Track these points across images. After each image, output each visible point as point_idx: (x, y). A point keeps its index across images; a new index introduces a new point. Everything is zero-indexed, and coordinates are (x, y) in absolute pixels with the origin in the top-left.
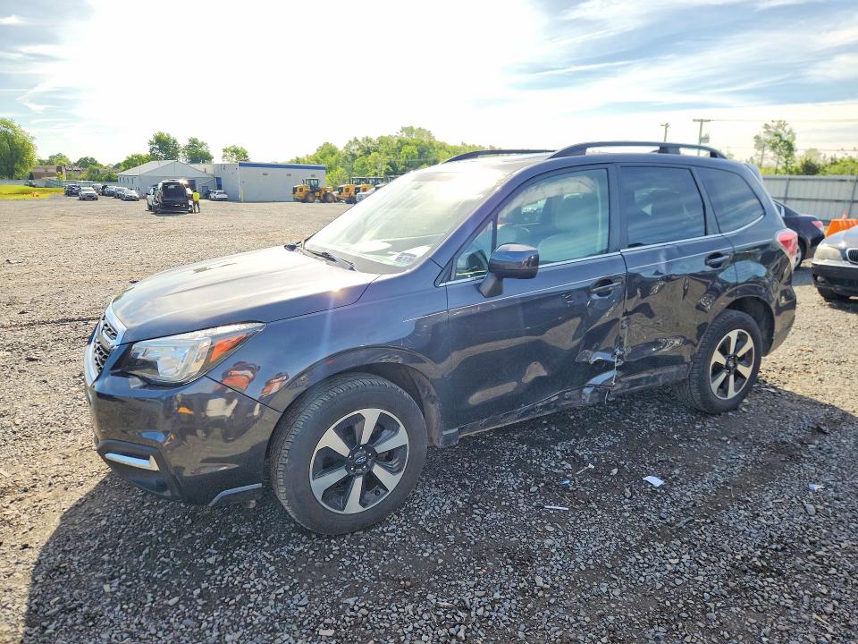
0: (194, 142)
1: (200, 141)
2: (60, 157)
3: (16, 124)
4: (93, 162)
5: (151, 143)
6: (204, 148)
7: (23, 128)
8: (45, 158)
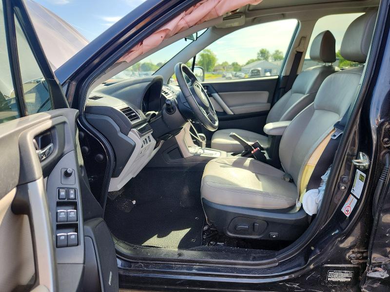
0: (277, 51)
1: (280, 51)
2: (226, 63)
3: (211, 51)
4: (237, 64)
5: (259, 54)
6: (281, 54)
7: (213, 52)
8: (221, 63)
